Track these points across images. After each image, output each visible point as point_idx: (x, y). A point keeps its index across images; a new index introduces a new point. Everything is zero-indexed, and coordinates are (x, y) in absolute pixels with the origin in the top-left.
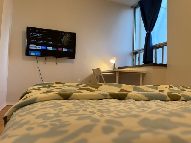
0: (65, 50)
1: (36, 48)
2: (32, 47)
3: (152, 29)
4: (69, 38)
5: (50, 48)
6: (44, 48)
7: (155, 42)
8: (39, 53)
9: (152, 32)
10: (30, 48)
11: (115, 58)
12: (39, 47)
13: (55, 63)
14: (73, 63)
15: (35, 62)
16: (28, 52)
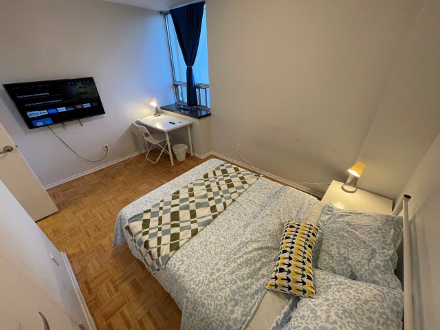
0: (87, 105)
1: (40, 115)
2: (32, 114)
3: (192, 64)
5: (62, 110)
6: (53, 111)
9: (193, 67)
10: (30, 117)
12: (45, 112)
13: (78, 125)
16: (30, 123)
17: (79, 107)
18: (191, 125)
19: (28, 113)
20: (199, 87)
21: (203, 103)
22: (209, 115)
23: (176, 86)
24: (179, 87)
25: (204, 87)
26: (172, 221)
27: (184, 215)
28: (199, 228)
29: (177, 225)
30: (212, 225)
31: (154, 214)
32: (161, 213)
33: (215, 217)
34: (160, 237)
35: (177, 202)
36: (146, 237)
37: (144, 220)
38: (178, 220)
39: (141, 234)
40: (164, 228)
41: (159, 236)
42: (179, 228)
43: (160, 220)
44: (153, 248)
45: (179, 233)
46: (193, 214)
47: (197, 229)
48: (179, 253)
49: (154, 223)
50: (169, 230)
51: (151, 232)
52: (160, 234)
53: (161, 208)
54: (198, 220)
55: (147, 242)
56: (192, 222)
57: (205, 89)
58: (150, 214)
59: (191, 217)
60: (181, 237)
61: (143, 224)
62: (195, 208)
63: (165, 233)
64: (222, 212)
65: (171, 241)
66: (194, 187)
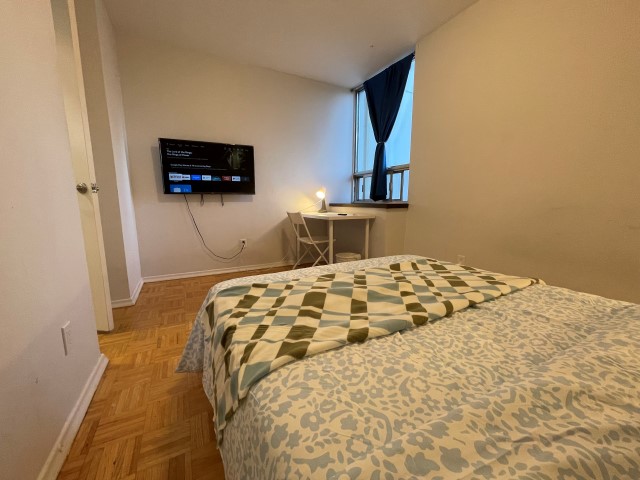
0: (237, 179)
1: (181, 179)
2: (174, 177)
3: (386, 140)
4: (240, 156)
5: (207, 178)
6: (196, 178)
7: (390, 162)
8: (188, 189)
9: (386, 144)
10: (171, 179)
11: (325, 189)
12: (188, 177)
13: (219, 204)
14: (251, 200)
15: (184, 204)
16: (168, 187)
17: (227, 178)
18: (372, 221)
19: (170, 175)
20: (393, 171)
21: (396, 196)
22: (405, 206)
23: (356, 178)
24: (361, 180)
25: (401, 170)
26: (304, 304)
27: (338, 304)
28: (373, 331)
29: (317, 316)
30: (409, 335)
31: (270, 292)
32: (286, 293)
33: (420, 322)
34: (266, 327)
35: (328, 284)
36: (235, 321)
37: (247, 297)
38: (321, 306)
39: (229, 315)
40: (281, 312)
41: (263, 323)
42: (318, 321)
43: (280, 301)
44: (239, 342)
45: (315, 329)
46: (358, 307)
47: (367, 330)
48: (300, 367)
49: (264, 303)
50: (293, 319)
51: (250, 315)
53: (289, 287)
54: (370, 317)
55: (232, 329)
56: (352, 318)
57: (402, 172)
58: (263, 290)
59: (354, 310)
60: (316, 335)
61: (241, 302)
62: (364, 298)
63: (281, 321)
64: (440, 318)
65: (288, 337)
66: (368, 276)
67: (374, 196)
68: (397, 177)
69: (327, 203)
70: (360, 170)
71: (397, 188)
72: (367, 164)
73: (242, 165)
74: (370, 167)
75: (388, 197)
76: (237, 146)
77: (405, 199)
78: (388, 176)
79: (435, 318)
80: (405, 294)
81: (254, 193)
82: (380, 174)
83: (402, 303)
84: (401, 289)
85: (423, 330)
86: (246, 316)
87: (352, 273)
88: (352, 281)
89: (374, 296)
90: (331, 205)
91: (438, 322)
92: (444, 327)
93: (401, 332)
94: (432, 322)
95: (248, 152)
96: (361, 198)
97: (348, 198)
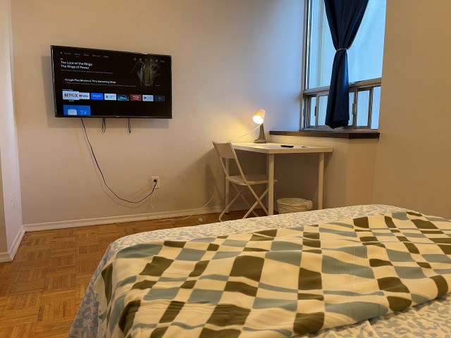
0: (148, 98)
1: (78, 99)
2: (69, 95)
5: (111, 97)
6: (97, 96)
10: (64, 98)
11: (263, 112)
12: (86, 96)
13: (125, 130)
17: (136, 97)
18: (328, 155)
19: (64, 92)
20: (358, 88)
21: (362, 121)
22: (375, 136)
23: (307, 96)
24: (313, 99)
25: (369, 86)
26: (232, 274)
27: (281, 275)
28: (331, 318)
29: (251, 291)
30: (383, 325)
31: (187, 254)
32: (209, 256)
33: (400, 307)
34: (180, 305)
35: (266, 245)
36: (140, 294)
37: (156, 260)
38: (257, 277)
39: (131, 285)
40: (201, 283)
41: (177, 299)
42: (252, 298)
43: (200, 268)
44: (143, 326)
45: (247, 312)
46: (309, 281)
47: (321, 316)
49: (179, 269)
50: (218, 295)
51: (160, 285)
52: (183, 295)
53: (213, 248)
54: (326, 296)
55: (135, 305)
56: (301, 297)
57: (371, 89)
58: (178, 251)
59: (302, 285)
60: (250, 319)
61: (148, 266)
62: (317, 268)
63: (201, 297)
64: (429, 302)
65: (209, 321)
66: (322, 235)
67: (331, 121)
68: (363, 96)
69: (266, 131)
70: (312, 85)
71: (364, 112)
72: (322, 78)
73: (156, 80)
74: (326, 82)
75: (350, 123)
76: (149, 56)
77: (375, 126)
78: (351, 95)
79: (422, 302)
80: (376, 263)
81: (170, 117)
82: (340, 92)
83: (372, 277)
84: (371, 256)
85: (405, 320)
86: (155, 286)
87: (301, 229)
88: (300, 241)
89: (331, 265)
90: (272, 133)
91: (426, 308)
92: (435, 315)
93: (372, 321)
94: (417, 307)
95: (164, 63)
96: (313, 123)
97: (295, 124)
